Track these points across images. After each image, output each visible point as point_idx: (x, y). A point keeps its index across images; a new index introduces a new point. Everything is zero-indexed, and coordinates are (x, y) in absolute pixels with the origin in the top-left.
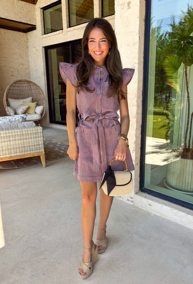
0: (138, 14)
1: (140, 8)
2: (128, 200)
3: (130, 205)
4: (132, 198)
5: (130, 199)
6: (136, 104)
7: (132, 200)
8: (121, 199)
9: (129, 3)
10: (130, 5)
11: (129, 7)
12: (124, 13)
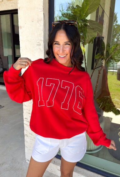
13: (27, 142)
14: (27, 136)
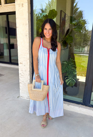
0: (27, 10)
1: (28, 7)
2: (27, 98)
3: (28, 100)
4: (29, 97)
5: (28, 98)
6: (29, 53)
7: (29, 98)
8: (24, 98)
9: (22, 4)
10: (23, 5)
11: (23, 6)
12: (20, 9)
13: (21, 86)
14: (21, 83)
